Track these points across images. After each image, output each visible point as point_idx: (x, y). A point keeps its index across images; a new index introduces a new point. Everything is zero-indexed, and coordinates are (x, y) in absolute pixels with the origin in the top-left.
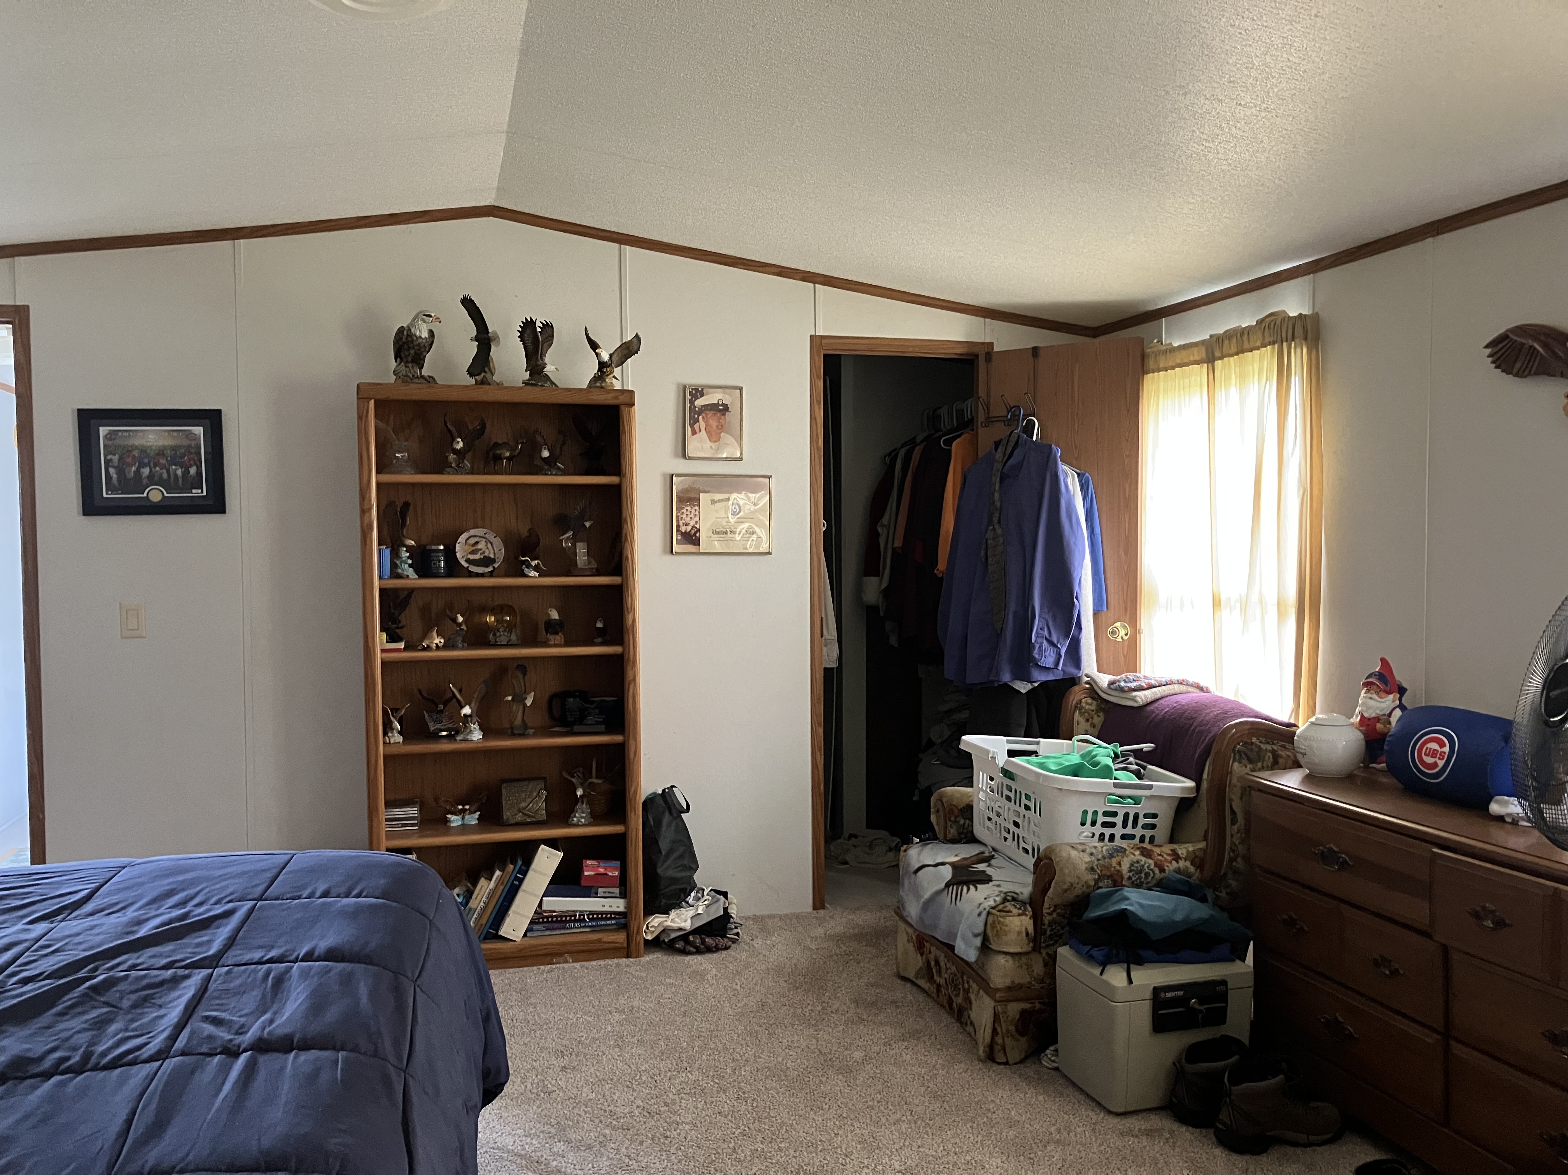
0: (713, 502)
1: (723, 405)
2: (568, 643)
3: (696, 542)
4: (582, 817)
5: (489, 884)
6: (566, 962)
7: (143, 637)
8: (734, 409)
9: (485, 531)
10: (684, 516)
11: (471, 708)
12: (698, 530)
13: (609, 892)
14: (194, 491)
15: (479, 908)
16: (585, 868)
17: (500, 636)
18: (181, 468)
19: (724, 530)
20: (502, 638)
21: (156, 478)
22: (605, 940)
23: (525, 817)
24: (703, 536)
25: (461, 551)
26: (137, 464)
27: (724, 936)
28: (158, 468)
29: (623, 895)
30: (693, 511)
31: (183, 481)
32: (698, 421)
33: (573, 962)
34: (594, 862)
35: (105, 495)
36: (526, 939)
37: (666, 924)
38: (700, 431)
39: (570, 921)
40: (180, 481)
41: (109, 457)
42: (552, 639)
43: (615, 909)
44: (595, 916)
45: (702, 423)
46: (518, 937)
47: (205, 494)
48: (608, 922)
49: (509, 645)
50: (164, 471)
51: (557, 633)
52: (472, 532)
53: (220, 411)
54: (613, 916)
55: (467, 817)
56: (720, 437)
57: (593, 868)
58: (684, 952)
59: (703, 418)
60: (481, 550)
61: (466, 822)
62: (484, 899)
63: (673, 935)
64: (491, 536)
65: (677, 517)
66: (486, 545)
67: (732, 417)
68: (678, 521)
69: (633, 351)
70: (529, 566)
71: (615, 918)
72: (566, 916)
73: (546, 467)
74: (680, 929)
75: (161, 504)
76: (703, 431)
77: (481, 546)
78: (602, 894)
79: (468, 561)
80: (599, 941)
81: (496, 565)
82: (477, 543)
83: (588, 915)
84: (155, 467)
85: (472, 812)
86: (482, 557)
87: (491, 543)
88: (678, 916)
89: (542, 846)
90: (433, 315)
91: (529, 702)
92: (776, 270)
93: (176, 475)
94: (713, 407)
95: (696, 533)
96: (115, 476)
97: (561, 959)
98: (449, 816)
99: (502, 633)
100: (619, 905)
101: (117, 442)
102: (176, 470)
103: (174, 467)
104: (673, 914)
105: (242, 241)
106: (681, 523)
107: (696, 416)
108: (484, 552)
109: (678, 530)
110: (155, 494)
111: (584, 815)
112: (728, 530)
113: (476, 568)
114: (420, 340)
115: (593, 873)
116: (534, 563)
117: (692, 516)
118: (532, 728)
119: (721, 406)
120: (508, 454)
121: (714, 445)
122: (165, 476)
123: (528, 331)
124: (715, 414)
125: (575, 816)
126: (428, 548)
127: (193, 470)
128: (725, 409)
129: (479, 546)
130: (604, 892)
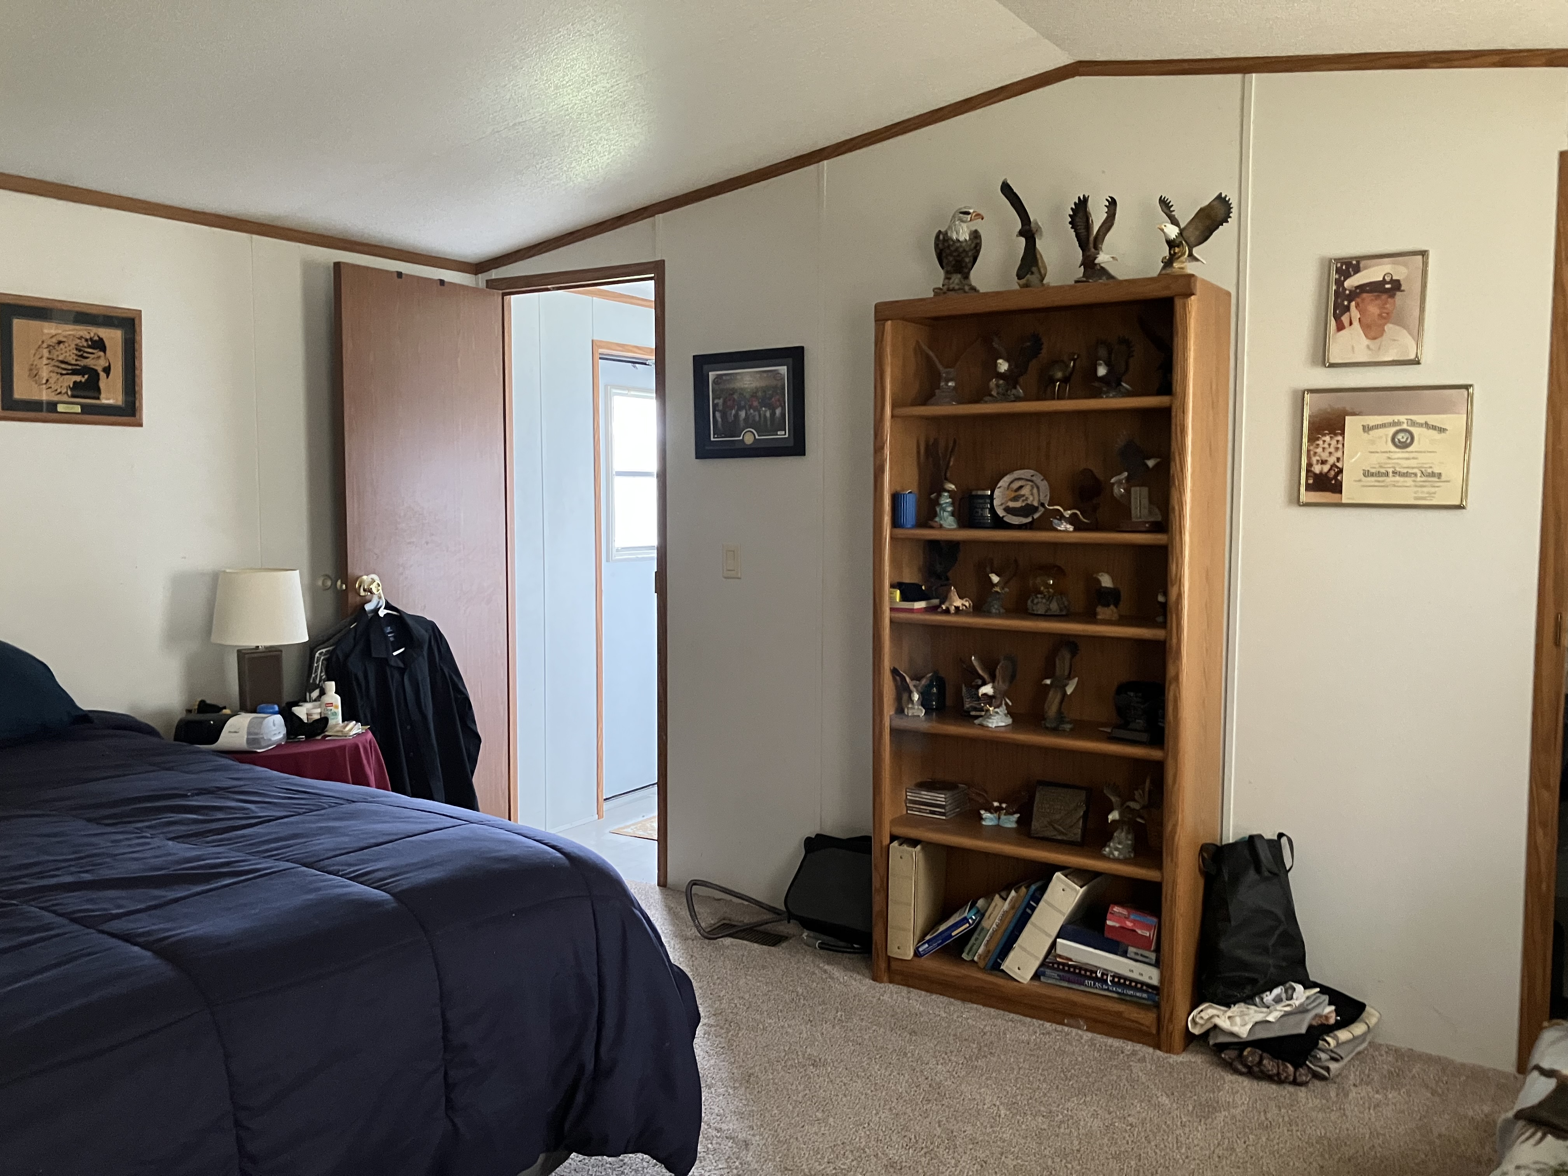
0: (1367, 429)
1: (1392, 281)
2: (1122, 621)
3: (1337, 488)
4: (1117, 849)
5: (1004, 904)
6: (1079, 1028)
7: (738, 578)
8: (1411, 287)
9: (1032, 472)
10: (1319, 450)
11: (993, 687)
12: (1341, 471)
13: (1142, 955)
14: (779, 433)
15: (991, 930)
16: (1109, 916)
17: (1038, 603)
18: (770, 409)
19: (1383, 470)
20: (1039, 606)
21: (750, 421)
22: (1126, 1015)
23: (1056, 833)
24: (1347, 480)
25: (1000, 498)
26: (736, 407)
27: (1298, 1065)
28: (752, 411)
29: (1157, 964)
30: (1334, 443)
31: (771, 422)
32: (1348, 308)
33: (1087, 1030)
34: (1124, 912)
35: (712, 439)
36: (1036, 983)
37: (1217, 1021)
38: (1351, 324)
39: (1090, 978)
40: (769, 423)
41: (716, 401)
42: (1103, 612)
43: (1145, 979)
44: (1120, 981)
45: (1355, 313)
46: (1025, 979)
47: (787, 436)
48: (1138, 994)
49: (1047, 616)
50: (757, 413)
51: (1108, 606)
52: (1017, 474)
53: (802, 348)
54: (1144, 988)
55: (1003, 817)
56: (1384, 330)
57: (1119, 917)
58: (1229, 1066)
59: (1357, 306)
60: (1023, 496)
61: (1001, 824)
62: (997, 921)
63: (1222, 1039)
64: (1038, 479)
65: (1308, 451)
66: (1031, 490)
67: (1407, 300)
68: (1309, 457)
69: (1219, 219)
70: (1062, 517)
71: (1146, 992)
72: (1086, 970)
73: (1105, 389)
74: (1232, 1034)
75: (753, 446)
76: (1356, 323)
77: (1025, 491)
78: (1133, 956)
79: (1008, 510)
80: (1119, 1014)
81: (1036, 516)
82: (1021, 487)
83: (1114, 977)
84: (749, 410)
85: (1008, 813)
86: (1023, 505)
87: (1038, 488)
88: (1242, 1015)
89: (1058, 874)
90: (971, 211)
91: (1069, 690)
92: (1496, 59)
93: (765, 415)
94: (1375, 288)
95: (1337, 474)
96: (719, 420)
97: (1072, 1021)
98: (982, 812)
99: (1040, 600)
100: (1150, 975)
101: (722, 386)
102: (765, 411)
103: (764, 409)
104: (1236, 1009)
105: (825, 162)
106: (1314, 460)
107: (1346, 303)
108: (1027, 499)
109: (1308, 471)
110: (749, 437)
111: (1120, 847)
112: (1390, 471)
113: (1014, 518)
114: (958, 244)
115: (1117, 925)
116: (1067, 514)
117: (1332, 450)
118: (1068, 723)
119: (1388, 283)
120: (1059, 375)
121: (1373, 344)
122: (757, 418)
123: (1080, 214)
124: (1377, 298)
125: (1109, 846)
126: (974, 493)
127: (778, 411)
128: (1397, 286)
129: (1023, 492)
130: (1136, 954)
